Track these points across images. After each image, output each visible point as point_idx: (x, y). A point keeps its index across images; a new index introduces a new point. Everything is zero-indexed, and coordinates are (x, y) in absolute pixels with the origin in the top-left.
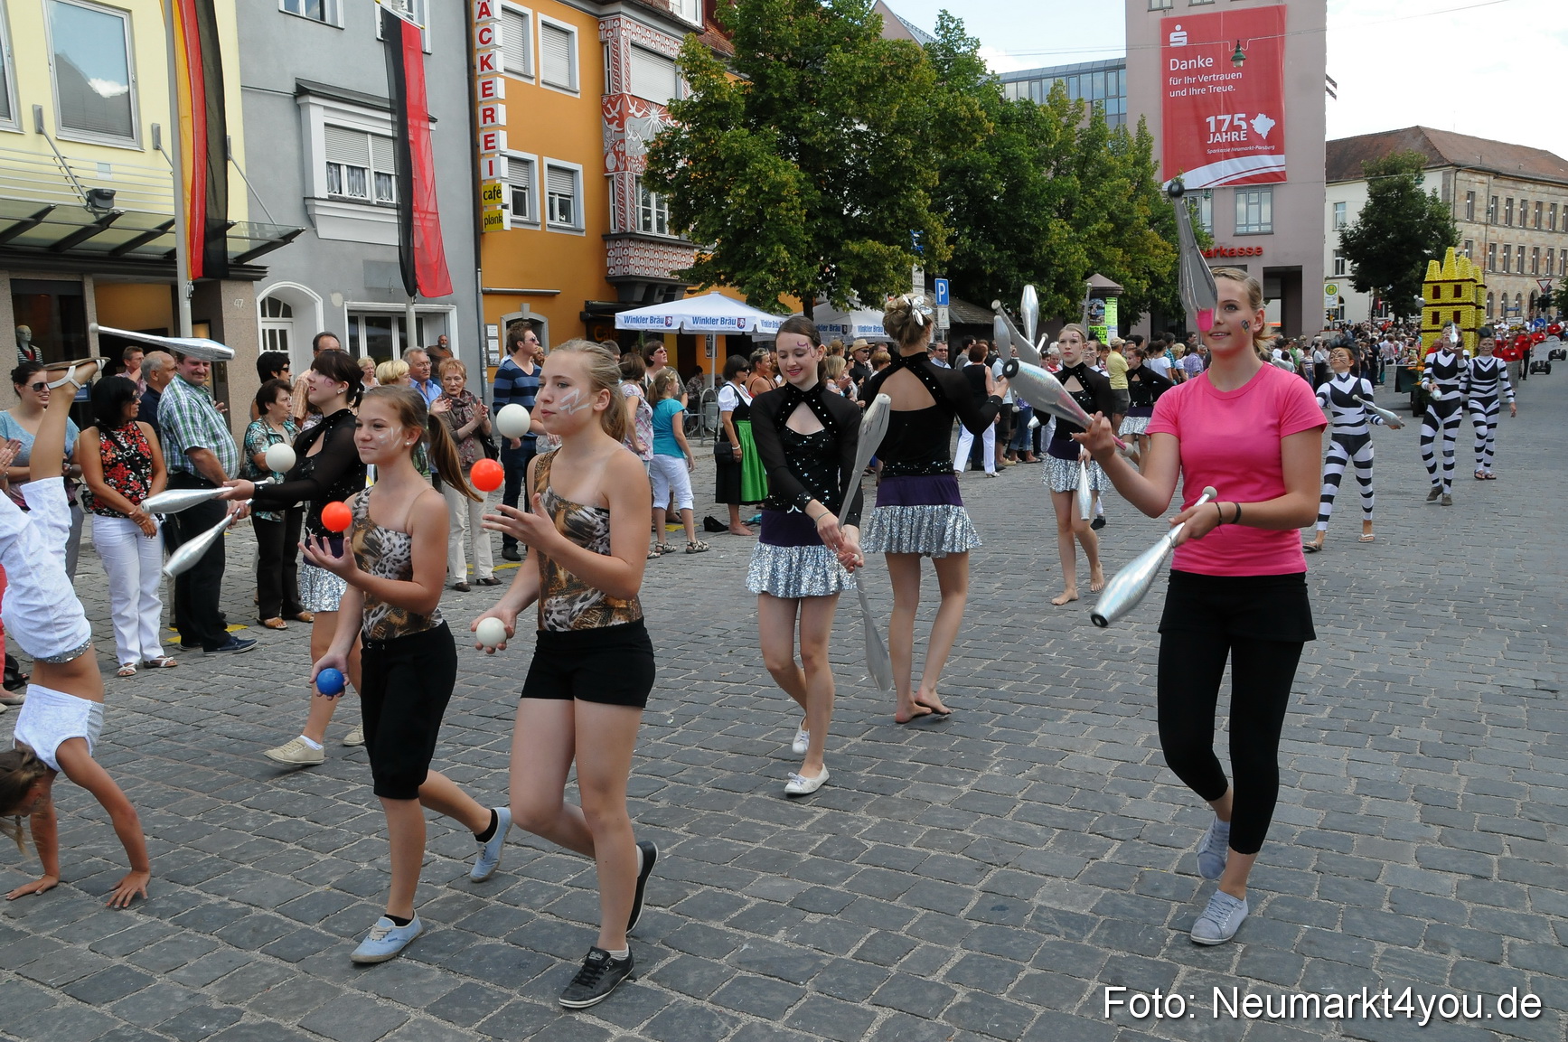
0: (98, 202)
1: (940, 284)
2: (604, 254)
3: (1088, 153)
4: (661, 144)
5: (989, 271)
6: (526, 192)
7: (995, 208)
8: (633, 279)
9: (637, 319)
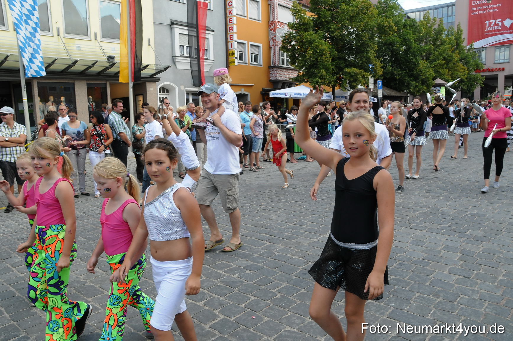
0: (110, 60)
1: (379, 82)
2: (269, 73)
3: (436, 37)
4: (286, 37)
5: (398, 78)
6: (243, 53)
7: (400, 57)
8: (278, 81)
9: (276, 94)
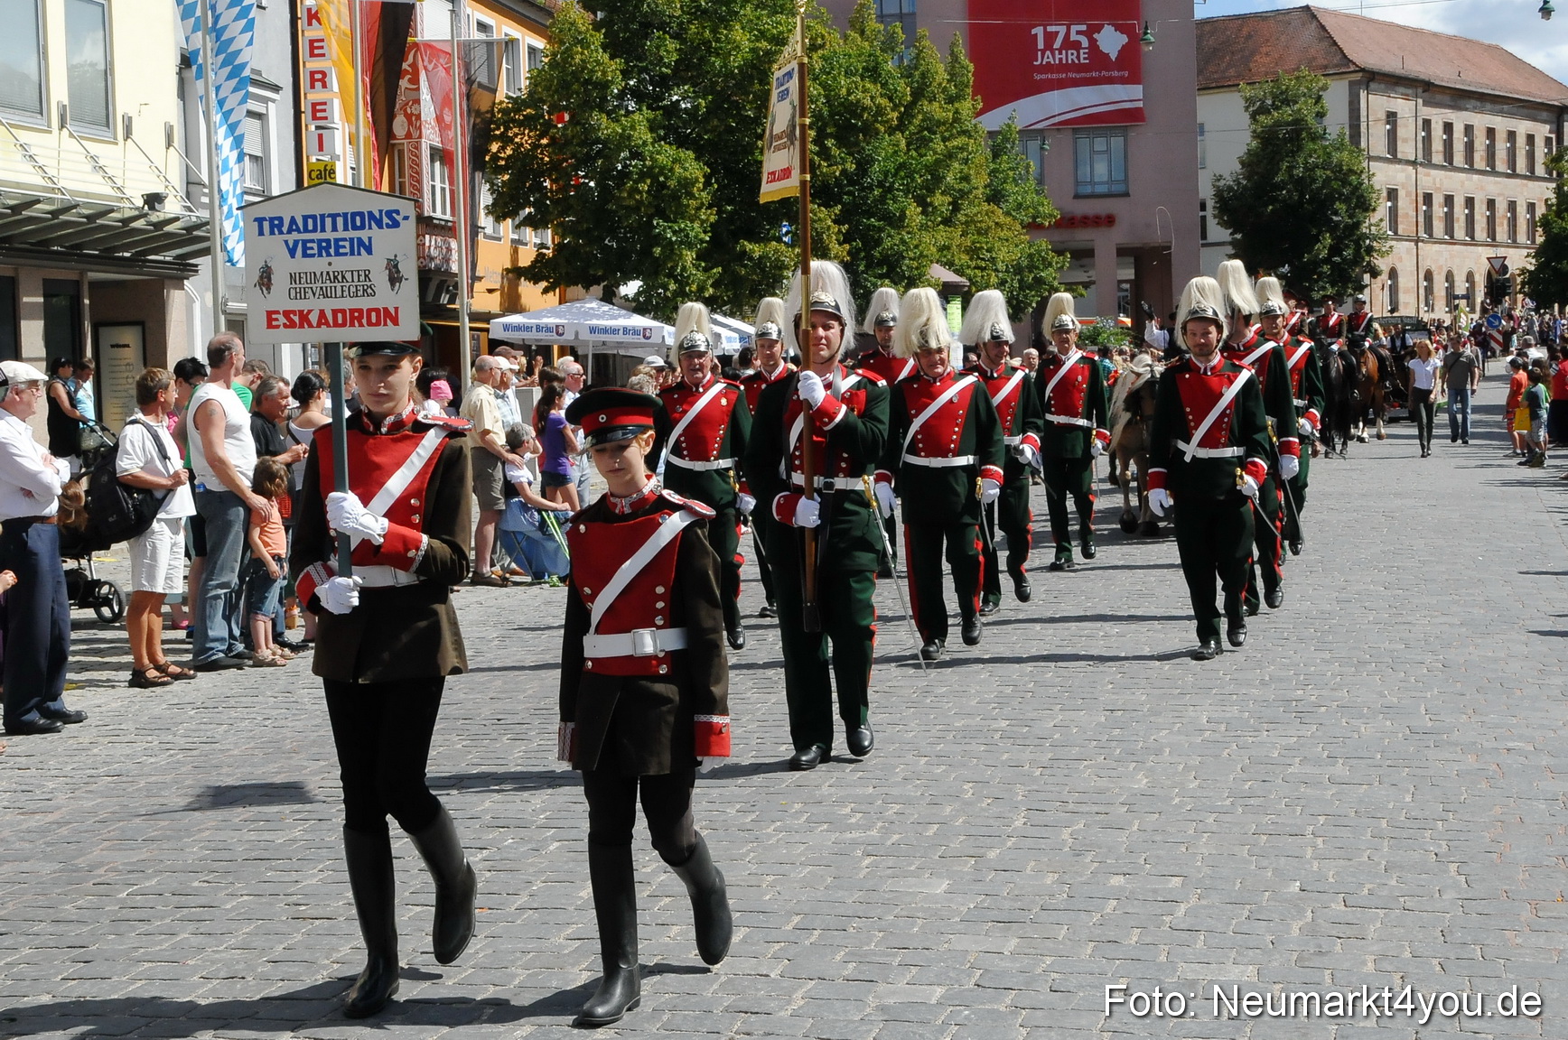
9: (518, 328)
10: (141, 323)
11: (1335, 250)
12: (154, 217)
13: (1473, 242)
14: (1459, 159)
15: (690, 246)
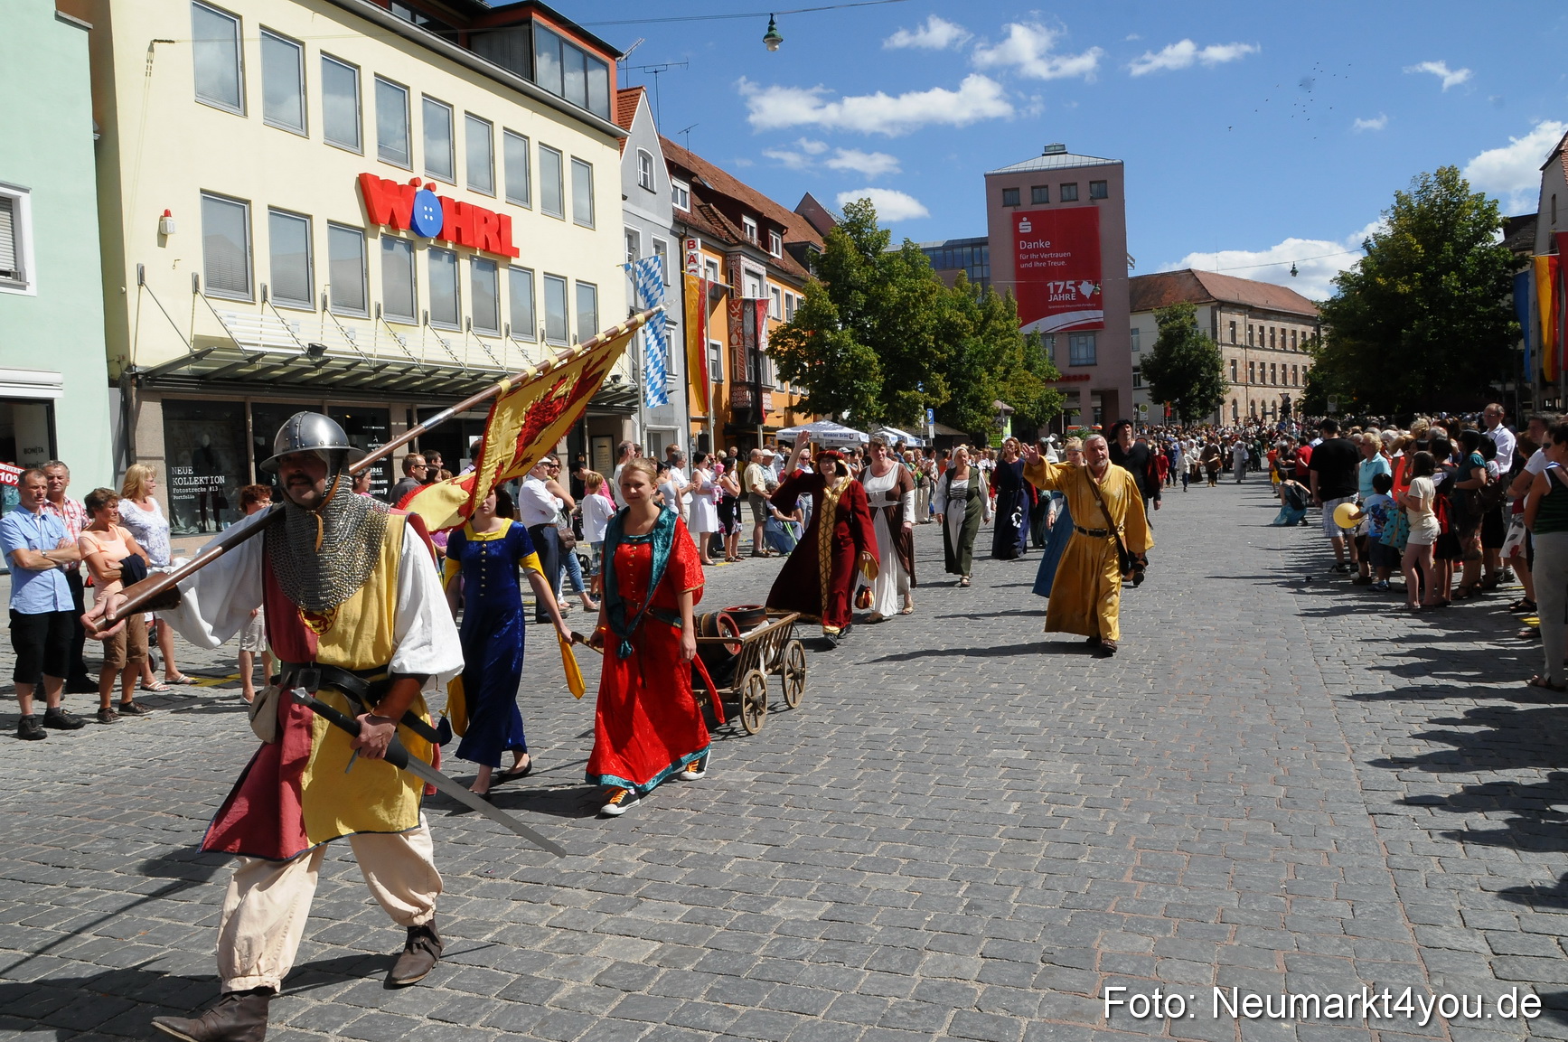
1: (930, 412)
2: (731, 394)
9: (790, 434)
10: (612, 436)
11: (1202, 391)
12: (616, 387)
13: (1276, 386)
14: (1267, 345)
15: (872, 394)
